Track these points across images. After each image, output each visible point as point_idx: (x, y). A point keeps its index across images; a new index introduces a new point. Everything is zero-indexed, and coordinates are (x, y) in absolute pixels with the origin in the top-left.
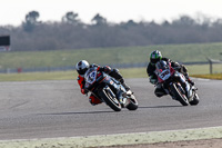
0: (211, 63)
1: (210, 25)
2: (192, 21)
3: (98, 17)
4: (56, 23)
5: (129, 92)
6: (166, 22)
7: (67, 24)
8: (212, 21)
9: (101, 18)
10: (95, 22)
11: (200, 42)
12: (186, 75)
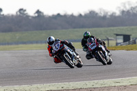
0: (108, 40)
1: (108, 16)
2: (97, 14)
3: (38, 12)
4: (12, 16)
5: (78, 57)
6: (81, 15)
7: (20, 16)
8: (109, 14)
9: (40, 12)
10: (36, 15)
11: (102, 27)
12: (105, 47)
